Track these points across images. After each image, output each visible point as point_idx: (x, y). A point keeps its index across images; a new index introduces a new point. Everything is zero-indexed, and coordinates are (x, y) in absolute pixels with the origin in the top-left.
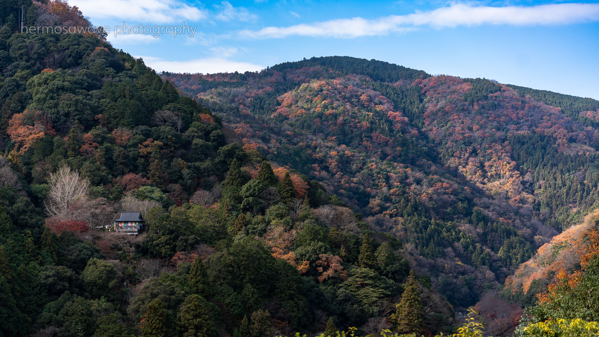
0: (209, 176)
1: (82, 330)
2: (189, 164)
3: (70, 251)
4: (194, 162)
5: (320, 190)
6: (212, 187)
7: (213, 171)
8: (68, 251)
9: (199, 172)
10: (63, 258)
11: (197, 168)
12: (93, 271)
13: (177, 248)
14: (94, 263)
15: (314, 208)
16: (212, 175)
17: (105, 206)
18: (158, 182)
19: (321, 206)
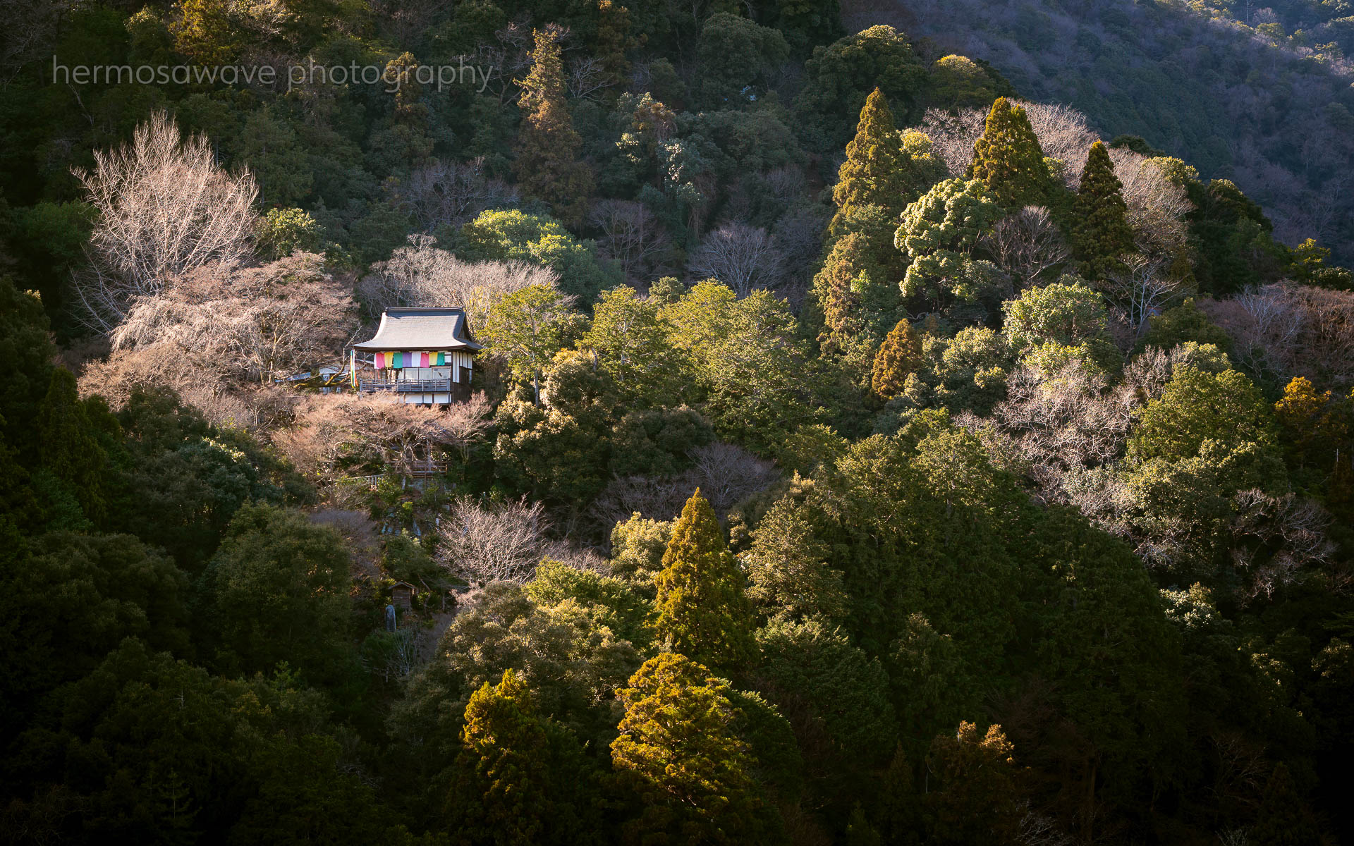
0: (766, 169)
1: (187, 804)
2: (687, 116)
3: (159, 470)
4: (708, 110)
5: (1243, 223)
6: (781, 212)
7: (785, 145)
8: (148, 470)
9: (725, 150)
10: (128, 499)
11: (722, 136)
12: (250, 556)
13: (614, 461)
14: (260, 523)
15: (1217, 298)
16: (782, 164)
17: (316, 287)
18: (552, 192)
19: (1247, 288)
